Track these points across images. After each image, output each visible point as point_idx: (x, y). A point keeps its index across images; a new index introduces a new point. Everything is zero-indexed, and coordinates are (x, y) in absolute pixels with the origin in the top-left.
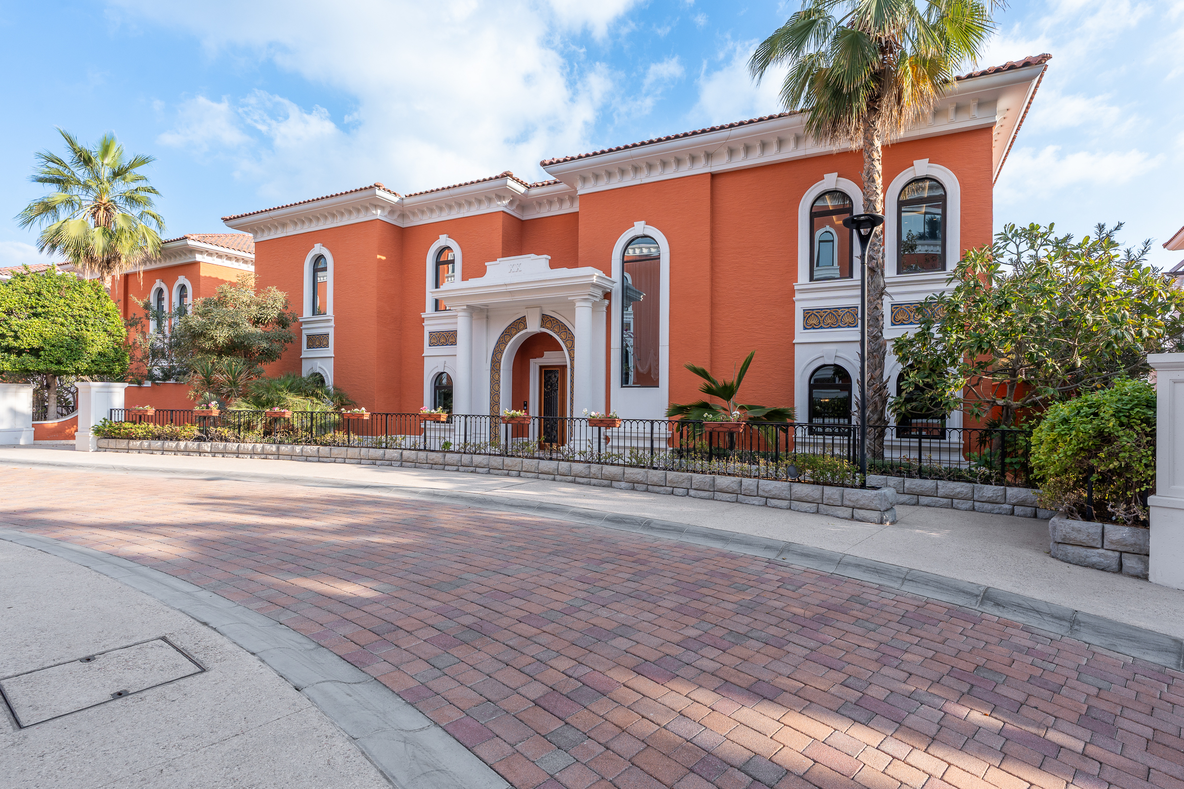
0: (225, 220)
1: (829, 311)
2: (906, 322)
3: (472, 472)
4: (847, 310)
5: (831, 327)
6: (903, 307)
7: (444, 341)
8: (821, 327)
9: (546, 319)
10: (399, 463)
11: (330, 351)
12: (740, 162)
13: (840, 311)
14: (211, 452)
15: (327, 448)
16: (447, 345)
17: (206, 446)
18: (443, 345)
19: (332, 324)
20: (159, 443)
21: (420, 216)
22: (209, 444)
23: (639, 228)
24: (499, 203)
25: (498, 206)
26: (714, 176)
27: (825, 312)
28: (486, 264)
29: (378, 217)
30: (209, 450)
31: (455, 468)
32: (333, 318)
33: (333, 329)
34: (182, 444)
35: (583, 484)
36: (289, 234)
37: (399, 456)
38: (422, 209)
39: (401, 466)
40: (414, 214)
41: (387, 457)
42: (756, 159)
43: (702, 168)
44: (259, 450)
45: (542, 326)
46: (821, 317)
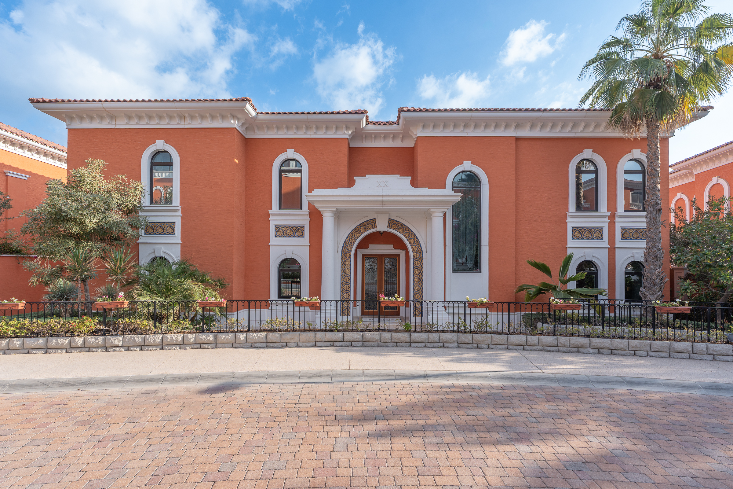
0: (32, 101)
1: (587, 229)
2: (628, 238)
3: (441, 347)
4: (597, 229)
5: (588, 239)
6: (627, 229)
7: (291, 233)
8: (583, 239)
9: (392, 223)
10: (361, 344)
11: (177, 237)
12: (536, 133)
13: (593, 230)
14: (123, 346)
15: (277, 335)
16: (294, 237)
17: (117, 340)
18: (290, 237)
19: (179, 213)
20: (41, 341)
21: (266, 131)
22: (121, 338)
23: (467, 166)
24: (346, 132)
25: (345, 134)
26: (517, 139)
27: (585, 230)
28: (355, 178)
29: (236, 126)
30: (120, 344)
31: (423, 345)
32: (180, 209)
33: (180, 219)
34: (79, 341)
35: (553, 351)
36: (118, 127)
37: (361, 338)
38: (269, 126)
39: (363, 346)
40: (259, 129)
41: (346, 338)
42: (546, 133)
43: (511, 133)
44: (192, 341)
45: (388, 227)
46: (583, 232)
